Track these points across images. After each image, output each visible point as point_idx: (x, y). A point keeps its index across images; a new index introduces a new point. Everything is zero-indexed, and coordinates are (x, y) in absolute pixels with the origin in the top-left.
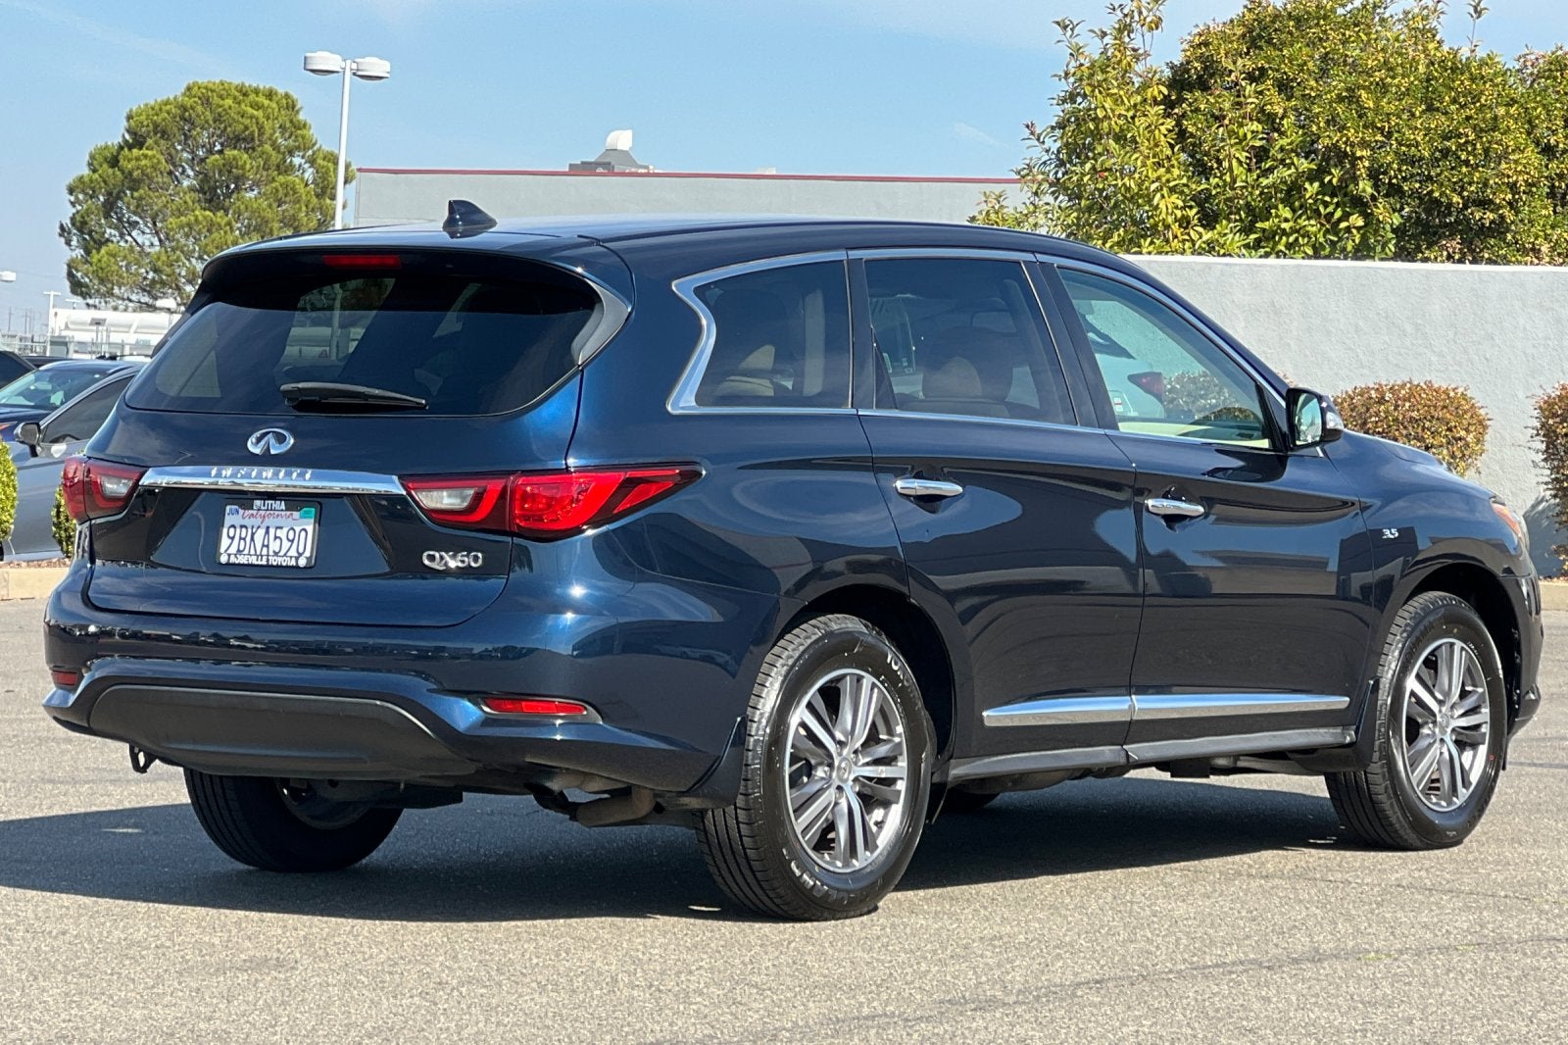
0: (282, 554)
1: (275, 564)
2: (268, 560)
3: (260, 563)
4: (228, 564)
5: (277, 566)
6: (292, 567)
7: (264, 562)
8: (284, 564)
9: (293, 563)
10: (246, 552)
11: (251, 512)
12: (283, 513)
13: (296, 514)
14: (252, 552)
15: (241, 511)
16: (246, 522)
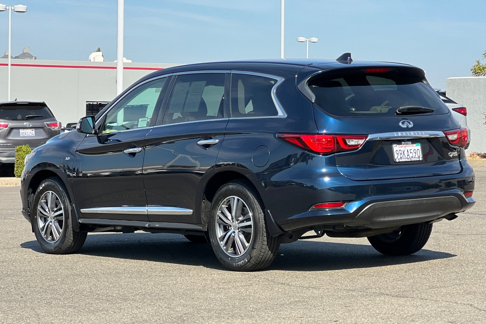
0: (414, 157)
1: (413, 160)
2: (411, 159)
3: (408, 160)
4: (399, 162)
5: (414, 161)
6: (418, 161)
7: (410, 160)
8: (416, 160)
9: (418, 159)
10: (403, 158)
11: (401, 146)
12: (411, 145)
13: (414, 145)
14: (405, 157)
15: (398, 146)
16: (400, 149)
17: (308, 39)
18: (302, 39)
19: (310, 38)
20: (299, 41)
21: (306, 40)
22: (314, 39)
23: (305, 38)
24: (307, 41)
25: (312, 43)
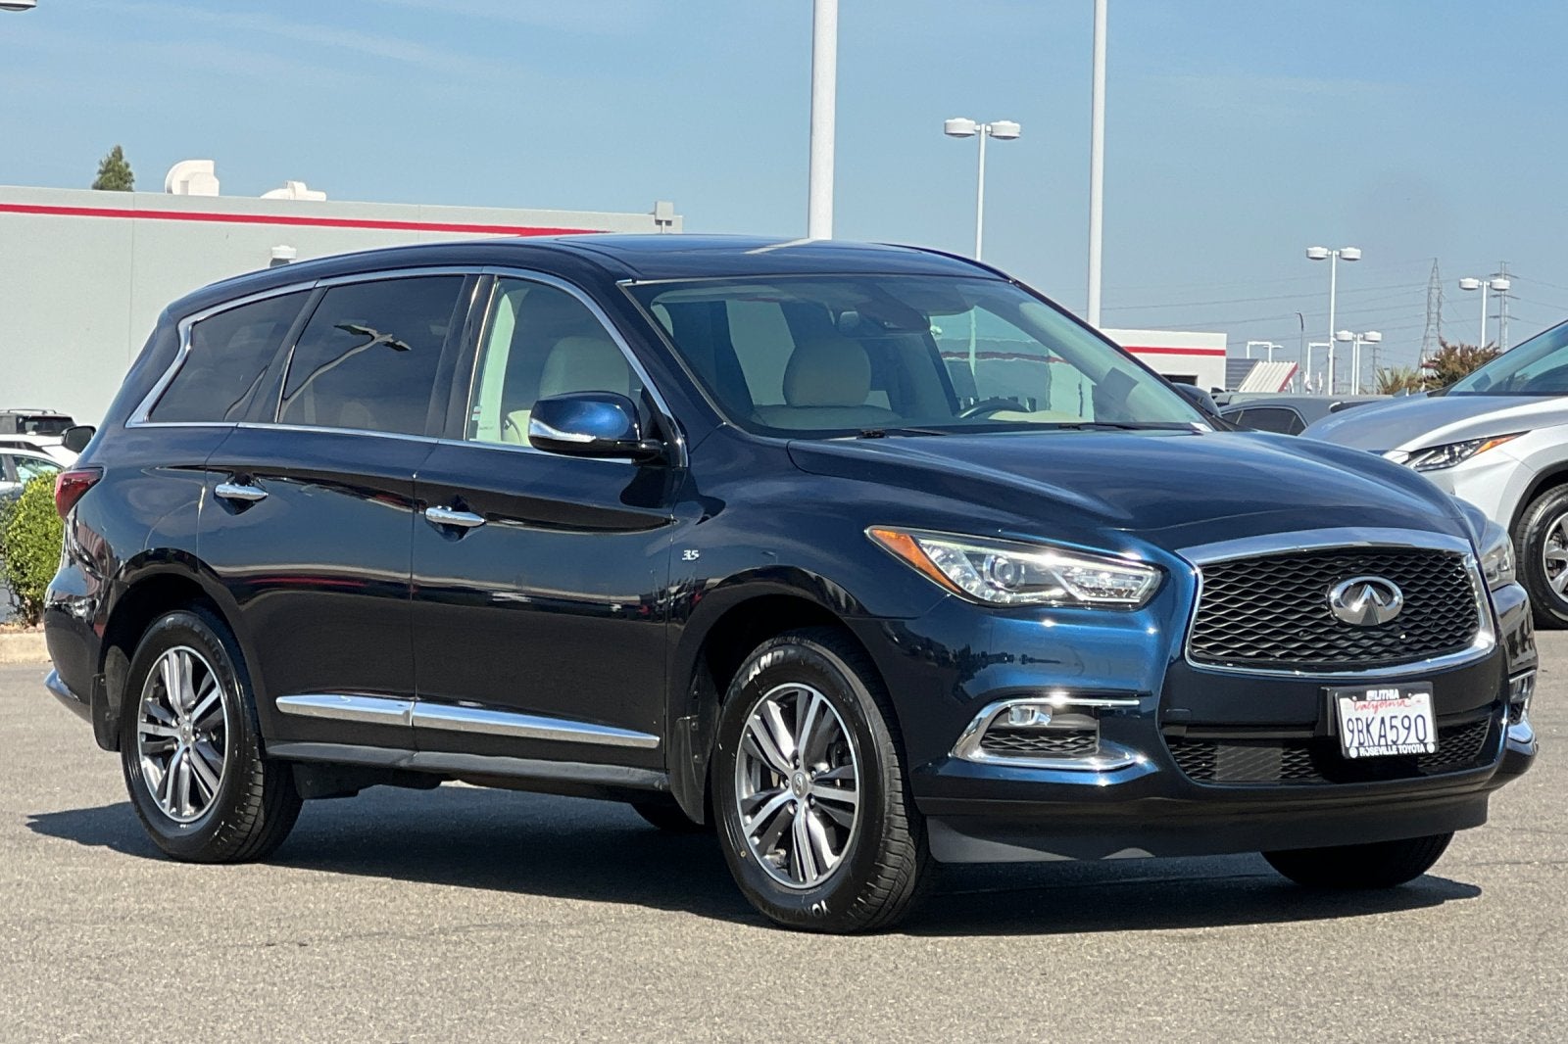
17: (983, 126)
18: (962, 125)
19: (993, 124)
20: (949, 132)
21: (978, 128)
22: (1008, 127)
23: (974, 122)
24: (980, 132)
25: (1000, 141)
